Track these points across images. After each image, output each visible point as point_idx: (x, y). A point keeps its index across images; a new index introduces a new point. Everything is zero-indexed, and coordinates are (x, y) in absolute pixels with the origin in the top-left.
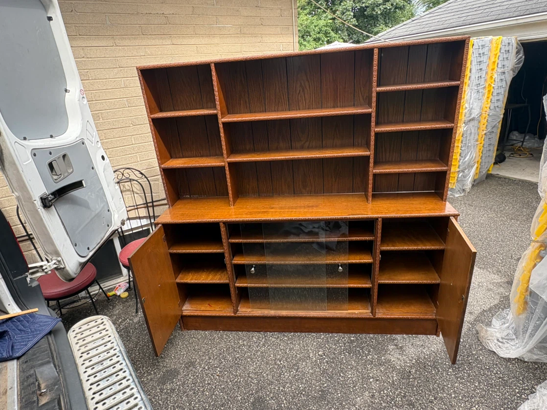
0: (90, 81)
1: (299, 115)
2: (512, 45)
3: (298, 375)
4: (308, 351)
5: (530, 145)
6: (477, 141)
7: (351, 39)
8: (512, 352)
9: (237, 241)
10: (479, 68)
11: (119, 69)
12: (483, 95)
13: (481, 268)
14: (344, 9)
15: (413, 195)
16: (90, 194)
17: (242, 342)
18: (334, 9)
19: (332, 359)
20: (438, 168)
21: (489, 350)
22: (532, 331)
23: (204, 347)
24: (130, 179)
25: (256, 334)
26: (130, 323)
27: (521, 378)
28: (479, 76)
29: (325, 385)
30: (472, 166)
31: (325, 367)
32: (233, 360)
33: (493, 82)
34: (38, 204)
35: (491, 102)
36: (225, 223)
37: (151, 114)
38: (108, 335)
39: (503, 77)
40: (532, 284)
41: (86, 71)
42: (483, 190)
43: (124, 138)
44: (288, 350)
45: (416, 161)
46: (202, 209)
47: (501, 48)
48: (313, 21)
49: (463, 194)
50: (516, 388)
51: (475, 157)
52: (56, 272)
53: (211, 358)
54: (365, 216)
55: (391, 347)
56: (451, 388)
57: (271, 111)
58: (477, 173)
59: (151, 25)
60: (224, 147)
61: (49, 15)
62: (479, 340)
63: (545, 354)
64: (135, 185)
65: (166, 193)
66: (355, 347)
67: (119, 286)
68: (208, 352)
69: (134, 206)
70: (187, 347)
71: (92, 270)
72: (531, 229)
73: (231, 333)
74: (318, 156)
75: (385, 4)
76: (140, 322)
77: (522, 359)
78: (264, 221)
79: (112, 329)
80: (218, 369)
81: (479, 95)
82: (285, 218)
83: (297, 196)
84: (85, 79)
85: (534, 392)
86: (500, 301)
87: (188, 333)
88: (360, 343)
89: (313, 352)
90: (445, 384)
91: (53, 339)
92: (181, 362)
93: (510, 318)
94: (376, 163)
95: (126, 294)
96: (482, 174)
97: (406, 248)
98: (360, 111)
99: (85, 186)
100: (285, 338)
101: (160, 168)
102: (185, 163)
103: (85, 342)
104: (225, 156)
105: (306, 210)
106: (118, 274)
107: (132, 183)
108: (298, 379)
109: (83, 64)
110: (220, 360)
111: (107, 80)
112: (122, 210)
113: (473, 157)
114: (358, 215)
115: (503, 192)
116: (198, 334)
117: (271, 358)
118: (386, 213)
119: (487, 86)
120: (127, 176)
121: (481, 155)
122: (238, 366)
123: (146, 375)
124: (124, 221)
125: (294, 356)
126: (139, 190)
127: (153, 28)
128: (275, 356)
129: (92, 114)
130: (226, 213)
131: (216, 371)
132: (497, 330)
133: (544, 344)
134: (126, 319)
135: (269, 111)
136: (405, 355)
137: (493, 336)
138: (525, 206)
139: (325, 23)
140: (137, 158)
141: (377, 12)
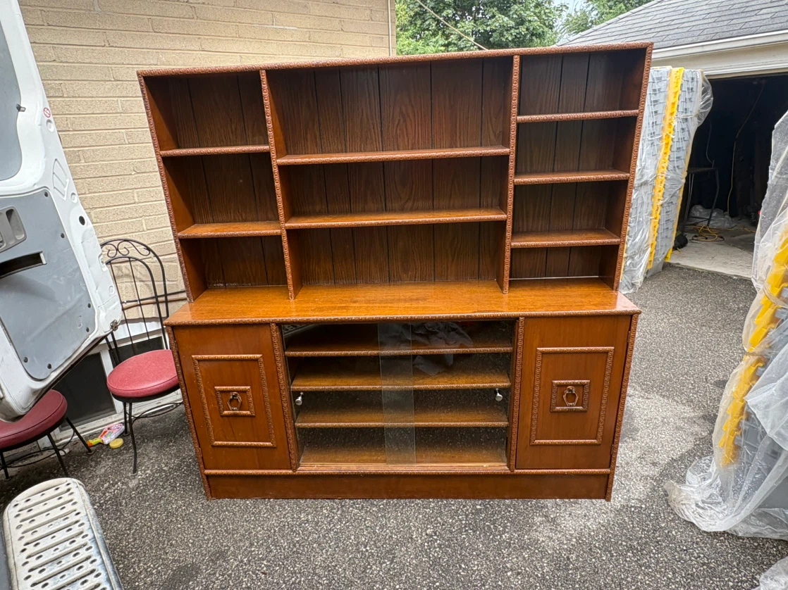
0: (63, 99)
1: (398, 156)
2: (697, 81)
3: (394, 569)
4: (410, 528)
5: (719, 224)
6: (651, 214)
8: (718, 522)
9: (298, 353)
10: (653, 111)
11: (115, 83)
12: (659, 150)
13: (664, 396)
14: (462, 32)
15: (569, 283)
16: (55, 276)
17: (304, 517)
19: (448, 540)
20: (607, 240)
21: (685, 521)
22: (749, 489)
23: (243, 526)
24: (129, 258)
25: (328, 503)
26: (122, 489)
27: (735, 563)
28: (654, 121)
29: (438, 584)
30: (644, 251)
31: (436, 555)
32: (290, 547)
33: (673, 132)
35: (669, 159)
36: (278, 324)
37: (161, 150)
38: (75, 511)
39: (684, 126)
41: (57, 82)
42: (659, 285)
43: (121, 192)
44: (378, 528)
45: (572, 230)
46: (243, 302)
47: (682, 85)
48: (418, 48)
49: (632, 291)
50: (729, 580)
51: (649, 237)
53: (253, 544)
54: (499, 314)
55: (538, 519)
57: (355, 152)
58: (651, 261)
59: (167, 18)
60: (280, 205)
62: (669, 506)
63: (768, 524)
64: (139, 268)
65: (184, 278)
66: (483, 520)
67: (109, 429)
68: (249, 533)
69: (136, 301)
70: (215, 527)
71: (58, 402)
73: (288, 503)
74: (427, 220)
75: (518, 28)
76: (139, 487)
77: (734, 533)
78: (342, 321)
79: (84, 501)
80: (265, 562)
81: (653, 149)
83: (394, 285)
84: (57, 95)
85: (757, 586)
86: (695, 445)
87: (217, 503)
88: (491, 514)
89: (418, 530)
90: (623, 576)
92: (204, 552)
93: (712, 471)
95: (120, 441)
96: (658, 262)
98: (493, 151)
99: (44, 262)
100: (374, 509)
101: (175, 237)
102: (216, 230)
103: (33, 524)
104: (282, 218)
105: (407, 305)
106: (109, 410)
107: (132, 263)
108: (394, 576)
109: (53, 71)
110: (268, 547)
111: (93, 99)
112: (114, 306)
113: (645, 236)
114: (489, 311)
115: (687, 288)
116: (234, 505)
117: (351, 541)
118: (530, 311)
119: (664, 137)
120: (124, 252)
121: (656, 235)
122: (297, 557)
123: (142, 576)
124: (116, 323)
125: (387, 537)
126: (144, 276)
127: (170, 22)
128: (357, 537)
129: (65, 152)
130: (281, 309)
131: (260, 566)
132: (694, 490)
133: (765, 510)
134: (117, 483)
135: (352, 152)
136: (560, 532)
137: (689, 500)
138: (719, 308)
139: (434, 50)
140: (142, 225)
141: (507, 38)
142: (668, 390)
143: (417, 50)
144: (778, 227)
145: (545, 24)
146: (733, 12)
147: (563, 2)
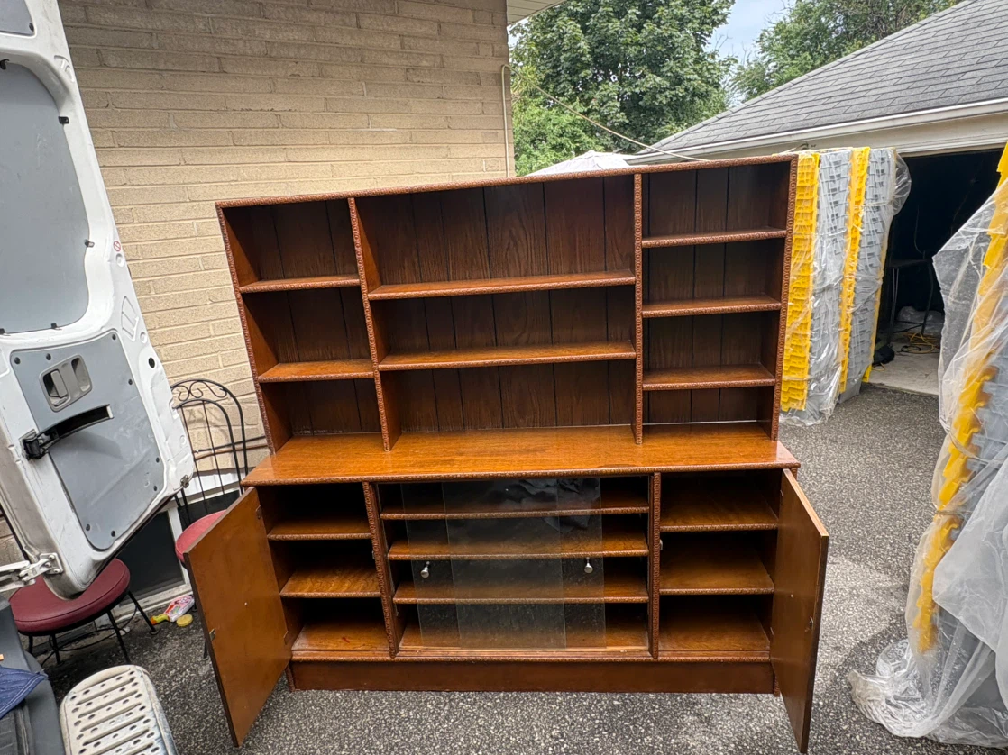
0: (134, 225)
1: (506, 287)
2: (888, 162)
4: (532, 728)
5: (936, 331)
6: (839, 325)
7: (618, 145)
8: (914, 724)
9: (395, 516)
10: (832, 201)
11: (190, 204)
12: (845, 246)
13: (854, 560)
14: (605, 96)
15: (720, 428)
16: (122, 429)
17: (405, 713)
18: (586, 97)
19: (577, 744)
20: (759, 381)
21: (873, 722)
22: (948, 683)
23: (332, 724)
24: (203, 401)
25: (433, 696)
26: (191, 677)
28: (835, 213)
30: (833, 371)
32: (386, 751)
33: (861, 224)
34: (18, 451)
35: (858, 257)
36: (373, 483)
37: (241, 286)
38: (139, 704)
39: (876, 216)
40: (937, 593)
41: (128, 207)
42: (855, 414)
43: (195, 325)
44: (492, 728)
45: (721, 367)
46: (332, 455)
47: (869, 167)
48: (551, 117)
49: (819, 421)
51: (838, 354)
52: (47, 582)
53: (344, 747)
54: (630, 469)
55: (689, 719)
58: (843, 383)
59: (250, 130)
60: (373, 344)
61: (62, 115)
62: (854, 703)
63: (977, 728)
64: (213, 411)
65: (265, 427)
66: (621, 719)
67: (176, 603)
68: (339, 733)
69: (210, 450)
70: (299, 725)
71: (121, 573)
72: (932, 489)
73: (386, 695)
74: (542, 359)
75: (675, 89)
76: (207, 677)
77: (934, 739)
78: (445, 478)
79: (149, 693)
81: (836, 246)
82: (483, 473)
83: (508, 431)
84: (127, 221)
86: (891, 624)
87: (302, 695)
88: (630, 712)
89: (541, 731)
91: (27, 718)
93: (908, 658)
94: (648, 371)
95: (189, 618)
96: (852, 384)
97: (708, 526)
98: (615, 280)
99: (111, 416)
100: (489, 704)
101: (255, 380)
102: (301, 373)
103: (93, 720)
104: (375, 359)
105: (522, 458)
106: (176, 579)
107: (207, 406)
109: (123, 195)
110: (362, 751)
111: (166, 223)
112: (185, 457)
113: (833, 354)
114: (618, 466)
115: (891, 417)
116: (322, 697)
117: (460, 744)
118: (667, 463)
119: (849, 231)
120: (198, 394)
121: (848, 350)
124: (188, 478)
125: (504, 740)
126: (219, 420)
127: (252, 134)
128: (467, 739)
129: (134, 283)
130: (376, 465)
132: (885, 683)
133: (973, 710)
134: (185, 670)
135: (455, 279)
136: (715, 734)
137: (878, 695)
138: (932, 443)
139: (571, 119)
140: (218, 361)
141: (661, 102)
142: (859, 552)
143: (550, 120)
144: (962, 362)
145: (708, 82)
146: (931, 76)
147: (730, 55)
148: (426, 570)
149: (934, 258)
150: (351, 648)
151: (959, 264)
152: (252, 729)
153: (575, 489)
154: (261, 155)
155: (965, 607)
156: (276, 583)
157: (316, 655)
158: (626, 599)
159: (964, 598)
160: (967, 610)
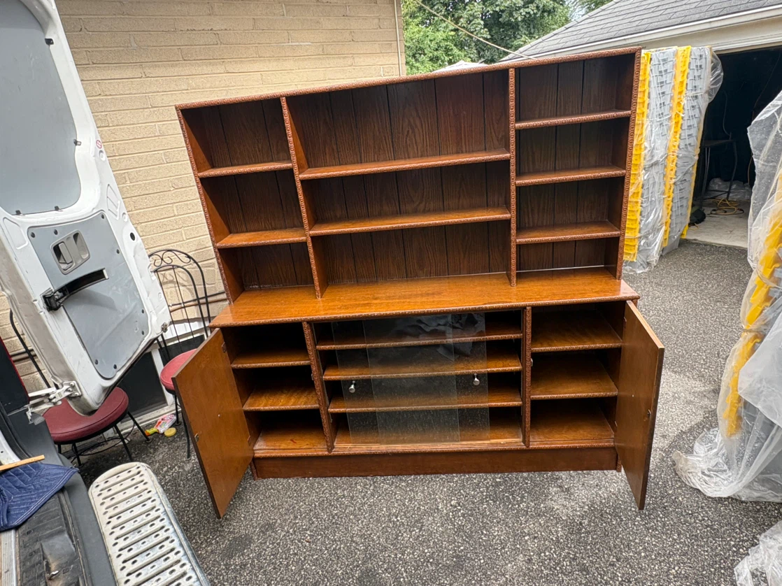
0: (110, 128)
1: (408, 166)
2: (706, 58)
3: (423, 536)
4: (436, 500)
5: (737, 196)
6: (663, 193)
7: (482, 57)
8: (723, 488)
9: (327, 347)
10: (660, 92)
11: (152, 109)
12: (669, 129)
13: (676, 372)
14: (471, 15)
15: (575, 272)
16: (115, 288)
17: (341, 492)
18: (456, 16)
19: (470, 510)
20: (607, 233)
21: (691, 488)
22: (750, 457)
23: (287, 502)
24: (173, 266)
25: (360, 480)
26: (179, 472)
27: (737, 525)
28: (662, 102)
29: (462, 548)
30: (658, 230)
31: (460, 523)
32: (329, 519)
33: (682, 111)
34: (40, 305)
35: (680, 138)
36: (309, 322)
37: (199, 172)
38: (146, 489)
39: (695, 103)
40: (741, 389)
41: (103, 114)
42: (675, 263)
43: (162, 207)
44: (407, 501)
45: (576, 224)
46: (277, 303)
47: (690, 63)
48: (428, 34)
49: (647, 269)
50: (731, 540)
51: (662, 216)
52: (70, 402)
53: (297, 517)
54: (508, 304)
55: (553, 490)
56: (639, 543)
57: (369, 162)
58: (666, 239)
59: (195, 47)
60: (304, 215)
61: (48, 37)
62: (677, 474)
63: (770, 489)
64: (180, 274)
65: (224, 283)
66: (502, 491)
67: (162, 419)
68: (293, 508)
69: (180, 304)
70: (263, 503)
71: (121, 398)
72: (741, 314)
73: (325, 480)
74: (437, 222)
75: (528, 7)
76: (193, 470)
77: (738, 498)
78: (365, 317)
79: (153, 481)
80: (308, 532)
81: (663, 129)
82: (394, 312)
83: (411, 280)
84: (103, 125)
85: (756, 544)
86: (704, 418)
87: (263, 482)
88: (509, 486)
89: (443, 502)
90: (631, 538)
91: (68, 499)
92: (255, 524)
93: (718, 441)
94: (520, 229)
95: (173, 431)
96: (673, 240)
97: (568, 347)
98: (494, 156)
99: (107, 277)
100: (403, 484)
101: (214, 247)
102: (250, 240)
103: (114, 501)
104: (306, 227)
105: (424, 299)
106: (161, 402)
107: (176, 270)
108: (423, 542)
109: (99, 104)
110: (311, 519)
111: (135, 126)
112: (163, 310)
113: (658, 216)
114: (499, 303)
115: (703, 264)
116: (278, 483)
117: (383, 512)
118: (536, 300)
119: (673, 116)
120: (169, 261)
121: (670, 213)
122: (336, 527)
123: (204, 546)
124: (166, 325)
125: (416, 509)
126: (186, 281)
127: (197, 50)
128: (388, 509)
129: (114, 175)
130: (311, 309)
131: (304, 536)
132: (701, 459)
133: (768, 476)
134: (174, 467)
135: (367, 162)
136: (573, 500)
137: (696, 468)
138: (735, 283)
139: (444, 35)
140: (182, 235)
141: (517, 18)
142: (680, 367)
143: (428, 36)
144: (768, 212)
148: (352, 387)
149: (748, 129)
150: (297, 447)
151: (768, 133)
152: (229, 507)
153: (460, 327)
154: (205, 68)
155: (763, 398)
156: (240, 400)
157: (272, 453)
158: (505, 404)
159: (762, 391)
160: (764, 401)
